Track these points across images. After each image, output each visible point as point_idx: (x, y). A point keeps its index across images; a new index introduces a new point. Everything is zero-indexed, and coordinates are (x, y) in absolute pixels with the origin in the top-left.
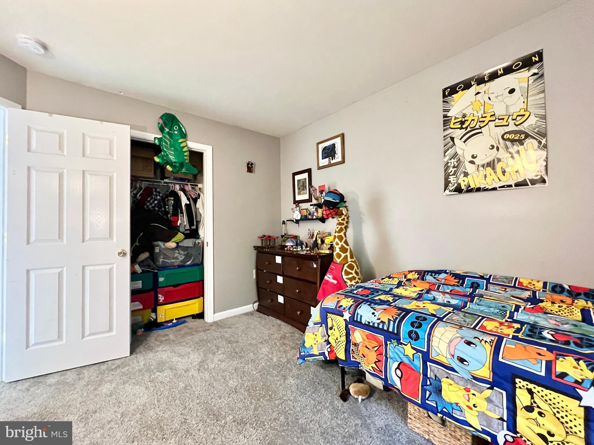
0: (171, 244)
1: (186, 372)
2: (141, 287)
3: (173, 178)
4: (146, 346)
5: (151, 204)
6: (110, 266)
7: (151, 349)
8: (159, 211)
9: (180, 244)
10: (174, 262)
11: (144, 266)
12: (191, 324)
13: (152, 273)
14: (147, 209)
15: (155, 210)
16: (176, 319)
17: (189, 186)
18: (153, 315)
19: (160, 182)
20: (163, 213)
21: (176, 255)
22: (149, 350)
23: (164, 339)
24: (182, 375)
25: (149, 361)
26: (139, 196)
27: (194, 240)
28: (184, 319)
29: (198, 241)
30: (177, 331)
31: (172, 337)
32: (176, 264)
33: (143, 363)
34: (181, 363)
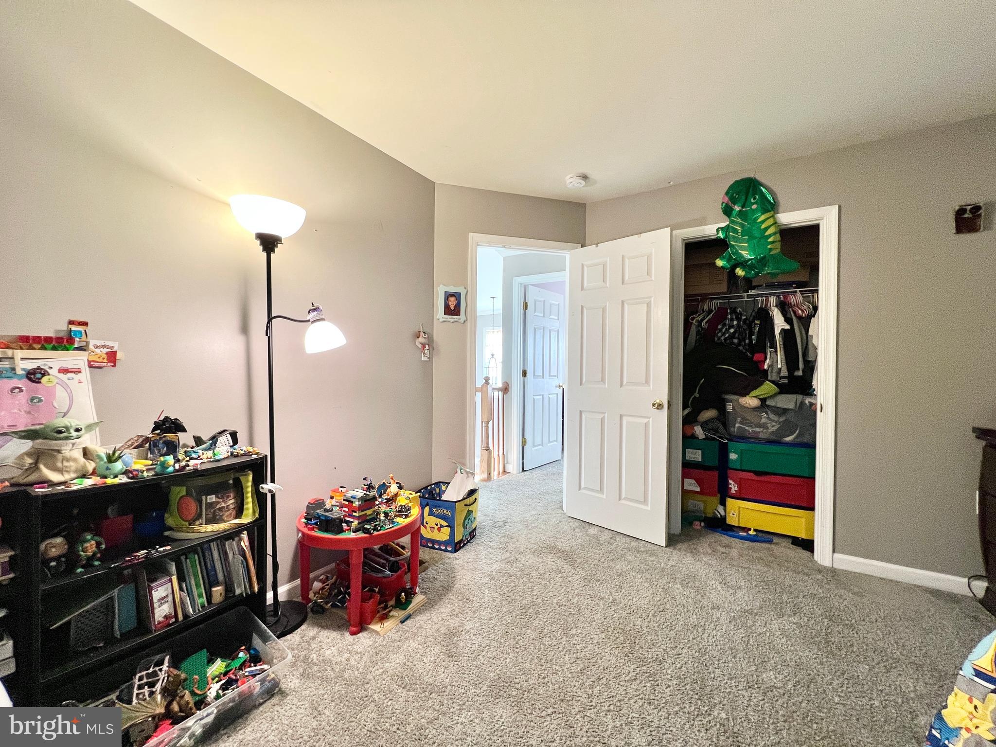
0: (750, 401)
1: (713, 608)
2: (700, 460)
3: (766, 286)
4: (692, 546)
5: (724, 334)
6: (646, 420)
7: (694, 553)
8: (739, 344)
9: (769, 403)
10: (759, 432)
11: (709, 430)
12: (782, 549)
13: (718, 442)
14: (718, 341)
15: (733, 343)
16: (755, 530)
17: (799, 294)
18: (721, 509)
19: (742, 297)
20: (747, 347)
21: (763, 420)
22: (692, 552)
23: (721, 549)
24: (706, 608)
25: (681, 565)
26: (706, 323)
27: (800, 397)
28: (770, 536)
29: (808, 400)
30: (749, 548)
31: (734, 552)
32: (761, 436)
33: (674, 563)
34: (717, 593)
